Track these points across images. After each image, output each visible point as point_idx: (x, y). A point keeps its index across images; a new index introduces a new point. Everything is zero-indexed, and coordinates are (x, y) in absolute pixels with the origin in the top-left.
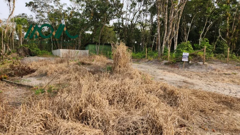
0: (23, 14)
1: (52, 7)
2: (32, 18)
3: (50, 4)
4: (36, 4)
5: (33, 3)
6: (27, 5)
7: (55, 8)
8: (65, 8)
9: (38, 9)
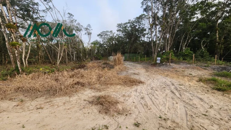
0: (96, 40)
1: (109, 35)
2: (100, 42)
3: (108, 34)
4: (102, 34)
5: (100, 34)
6: (98, 35)
7: (111, 35)
8: (115, 35)
9: (103, 37)
